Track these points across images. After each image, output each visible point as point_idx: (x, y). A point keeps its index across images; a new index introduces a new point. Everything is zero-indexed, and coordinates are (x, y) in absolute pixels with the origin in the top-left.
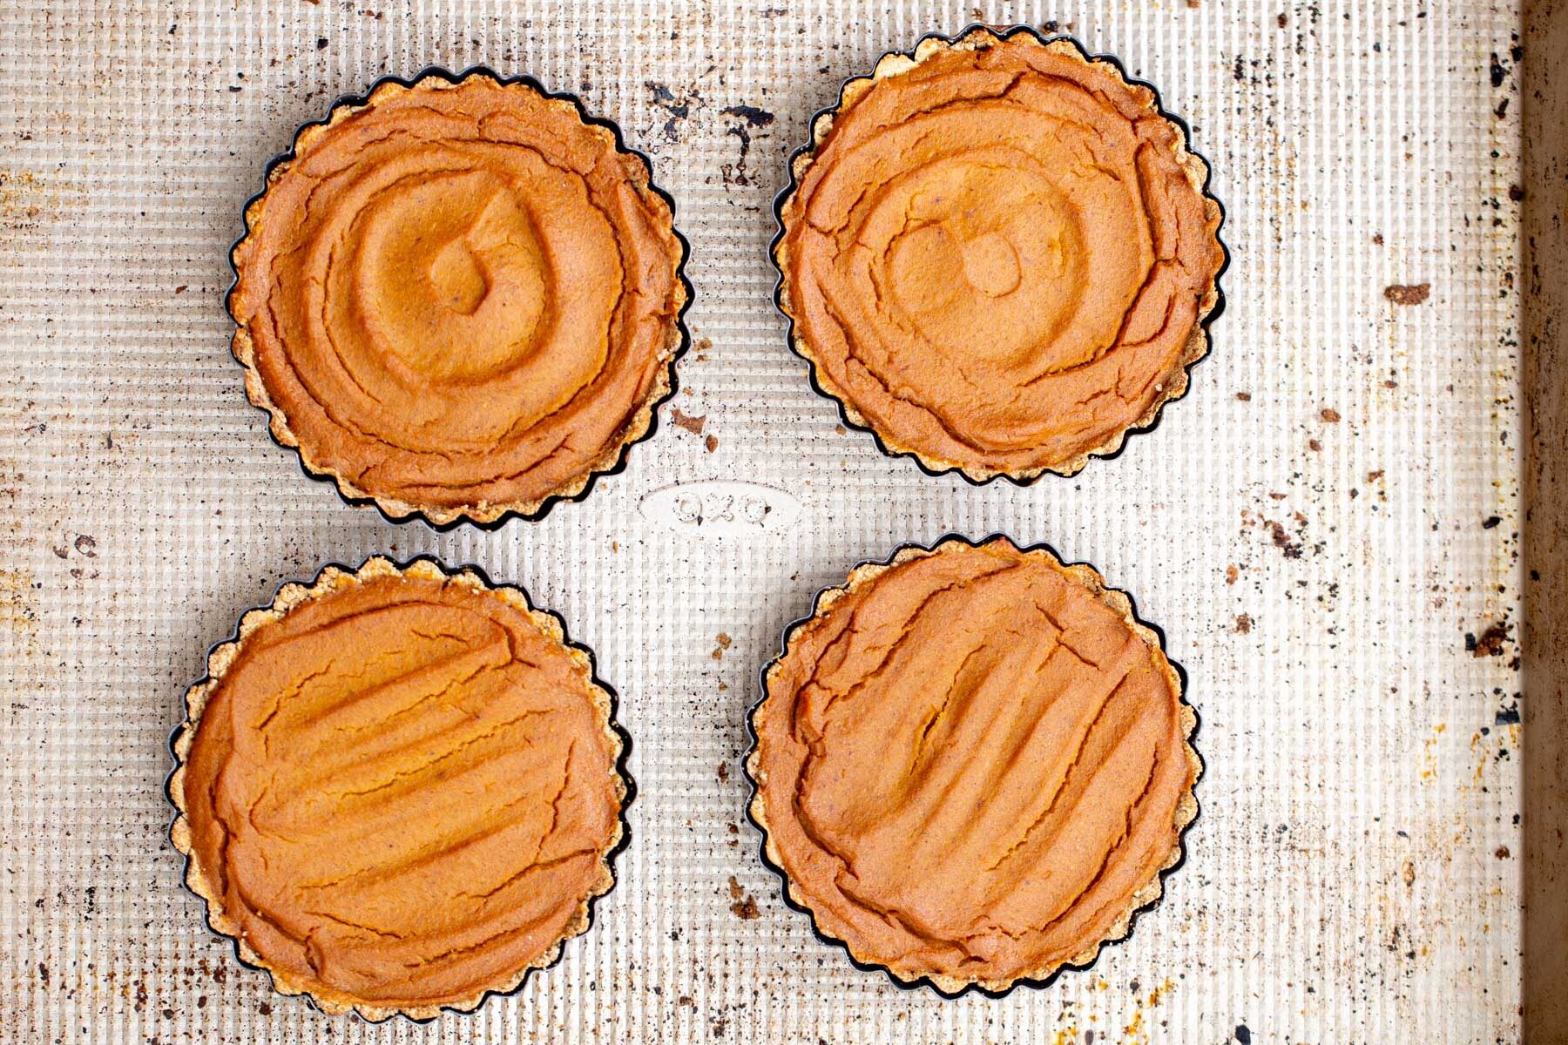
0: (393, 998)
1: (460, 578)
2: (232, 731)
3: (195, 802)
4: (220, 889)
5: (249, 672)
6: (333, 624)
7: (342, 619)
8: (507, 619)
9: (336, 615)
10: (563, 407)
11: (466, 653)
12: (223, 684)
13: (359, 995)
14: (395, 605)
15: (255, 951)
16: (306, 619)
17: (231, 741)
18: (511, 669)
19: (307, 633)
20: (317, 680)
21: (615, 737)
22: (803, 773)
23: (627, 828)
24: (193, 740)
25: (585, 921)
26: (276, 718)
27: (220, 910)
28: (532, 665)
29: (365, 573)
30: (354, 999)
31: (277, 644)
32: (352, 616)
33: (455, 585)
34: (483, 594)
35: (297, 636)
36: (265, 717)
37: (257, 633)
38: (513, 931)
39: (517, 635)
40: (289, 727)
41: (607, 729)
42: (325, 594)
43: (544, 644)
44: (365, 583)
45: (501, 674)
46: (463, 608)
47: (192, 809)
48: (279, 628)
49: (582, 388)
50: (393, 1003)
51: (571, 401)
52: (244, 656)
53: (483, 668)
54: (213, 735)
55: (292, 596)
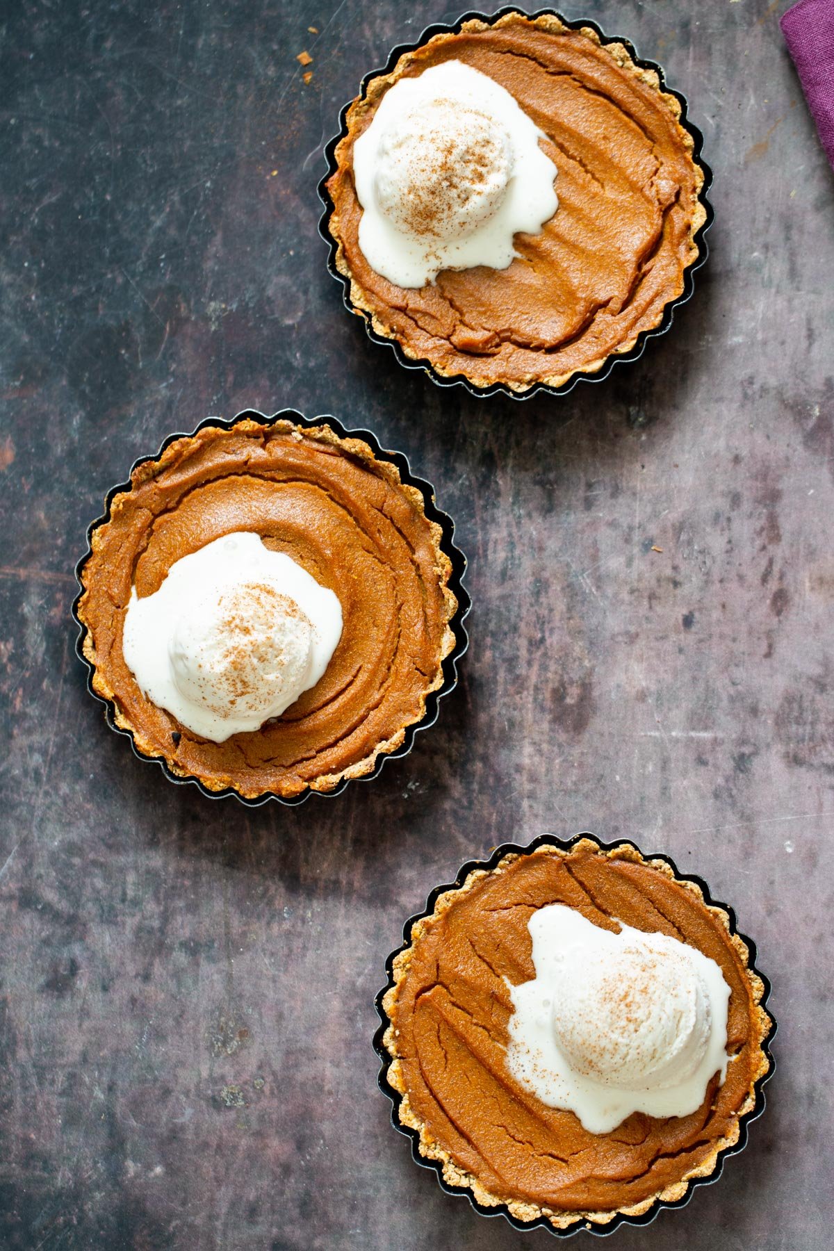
0: (740, 978)
1: (392, 1049)
2: (576, 1183)
3: (644, 1191)
4: (705, 1147)
5: (526, 1185)
6: (463, 1134)
7: (457, 1128)
8: (408, 999)
9: (456, 1135)
10: (350, 513)
11: (447, 1021)
12: (543, 1203)
13: (747, 1004)
14: (431, 1091)
15: (744, 1100)
16: (468, 1156)
17: (584, 1181)
18: (447, 982)
19: (479, 1153)
20: (512, 1131)
21: (470, 879)
22: (525, 346)
23: (537, 843)
24: (595, 1211)
25: (622, 848)
26: (554, 1152)
27: (723, 1140)
28: (438, 967)
29: (415, 1125)
30: (751, 1007)
31: (496, 1172)
32: (452, 1122)
33: (398, 1051)
34: (396, 1027)
35: (484, 1159)
36: (556, 1161)
37: (493, 1191)
38: (652, 902)
39: (419, 986)
40: (557, 1141)
41: (466, 888)
42: (442, 1149)
43: (417, 963)
44: (423, 1121)
45: (453, 987)
46: (414, 1038)
47: (651, 1191)
48: (483, 1175)
49: (332, 499)
50: (743, 976)
51: (344, 507)
52: (514, 1195)
53: (454, 1004)
54: (585, 1196)
55: (454, 1176)
